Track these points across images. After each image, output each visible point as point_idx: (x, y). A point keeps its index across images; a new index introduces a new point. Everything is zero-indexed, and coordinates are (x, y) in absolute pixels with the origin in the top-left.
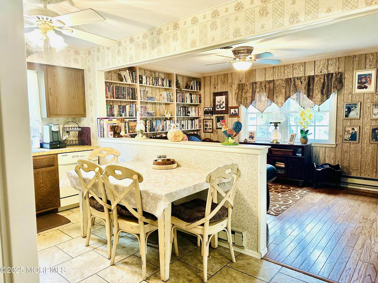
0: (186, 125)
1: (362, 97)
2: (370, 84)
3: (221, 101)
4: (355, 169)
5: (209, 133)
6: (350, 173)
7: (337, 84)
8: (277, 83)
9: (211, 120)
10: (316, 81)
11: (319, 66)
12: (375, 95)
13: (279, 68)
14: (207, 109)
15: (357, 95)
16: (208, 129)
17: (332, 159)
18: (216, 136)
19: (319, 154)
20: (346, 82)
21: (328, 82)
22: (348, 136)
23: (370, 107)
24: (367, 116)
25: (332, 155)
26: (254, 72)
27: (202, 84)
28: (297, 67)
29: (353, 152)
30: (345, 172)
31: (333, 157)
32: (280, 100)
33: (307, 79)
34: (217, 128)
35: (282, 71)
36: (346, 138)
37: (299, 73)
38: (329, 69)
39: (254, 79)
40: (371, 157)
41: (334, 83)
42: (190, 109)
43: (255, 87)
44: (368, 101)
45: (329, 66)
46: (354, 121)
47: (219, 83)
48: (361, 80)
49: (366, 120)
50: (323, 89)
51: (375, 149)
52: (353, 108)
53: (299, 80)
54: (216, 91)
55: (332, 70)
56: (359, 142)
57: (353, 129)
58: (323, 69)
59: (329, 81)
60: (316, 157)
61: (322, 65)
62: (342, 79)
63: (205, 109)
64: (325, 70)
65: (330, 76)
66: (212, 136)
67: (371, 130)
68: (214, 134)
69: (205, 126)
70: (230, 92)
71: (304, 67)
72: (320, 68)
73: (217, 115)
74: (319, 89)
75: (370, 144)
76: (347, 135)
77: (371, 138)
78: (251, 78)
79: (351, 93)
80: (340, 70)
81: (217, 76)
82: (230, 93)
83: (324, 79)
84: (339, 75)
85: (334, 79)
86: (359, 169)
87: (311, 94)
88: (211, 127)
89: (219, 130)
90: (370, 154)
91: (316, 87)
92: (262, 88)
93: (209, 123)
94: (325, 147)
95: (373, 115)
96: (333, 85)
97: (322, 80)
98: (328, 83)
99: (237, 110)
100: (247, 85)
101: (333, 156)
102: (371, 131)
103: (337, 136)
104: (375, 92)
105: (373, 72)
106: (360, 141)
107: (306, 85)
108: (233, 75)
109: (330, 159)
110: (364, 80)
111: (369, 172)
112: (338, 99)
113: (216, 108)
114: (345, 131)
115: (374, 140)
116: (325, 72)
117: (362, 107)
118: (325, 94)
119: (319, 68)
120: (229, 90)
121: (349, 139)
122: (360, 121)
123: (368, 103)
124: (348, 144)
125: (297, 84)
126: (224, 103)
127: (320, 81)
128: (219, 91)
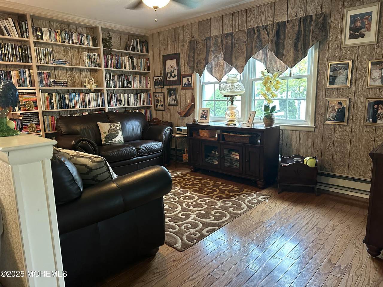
0: (126, 101)
1: (356, 52)
2: (369, 29)
3: (172, 67)
4: (341, 163)
5: (161, 112)
6: (333, 170)
7: (317, 33)
8: (237, 37)
9: (162, 94)
10: (288, 29)
11: (293, 6)
12: (375, 48)
13: (240, 14)
14: (157, 78)
15: (349, 49)
16: (159, 105)
17: (309, 149)
18: (169, 116)
19: (291, 141)
20: (333, 29)
21: (305, 29)
22: (331, 115)
23: (368, 68)
24: (361, 82)
25: (309, 142)
26: (210, 24)
27: (150, 45)
28: (264, 11)
29: (339, 139)
30: (326, 169)
31: (310, 146)
32: (240, 62)
33: (275, 27)
34: (170, 105)
35: (244, 18)
36: (329, 118)
37: (265, 20)
38: (308, 9)
39: (209, 34)
40: (365, 147)
41: (313, 32)
42: (131, 79)
43: (209, 45)
44: (365, 57)
45: (308, 5)
46: (342, 91)
47: (169, 41)
48: (354, 24)
49: (360, 89)
50: (298, 41)
51: (372, 135)
52: (341, 71)
53: (265, 31)
54: (166, 54)
55: (312, 11)
56: (347, 124)
57: (340, 103)
58: (300, 10)
59: (307, 29)
60: (287, 145)
61: (298, 4)
62: (327, 24)
63: (155, 78)
64: (302, 12)
65: (308, 21)
66: (164, 115)
67: (367, 104)
68: (166, 112)
69: (156, 102)
70: (182, 54)
71: (272, 9)
72: (295, 10)
73: (168, 87)
74: (291, 42)
75: (365, 127)
76: (331, 112)
77: (366, 117)
78: (206, 31)
79: (339, 46)
80: (324, 10)
81: (166, 32)
82: (182, 56)
83: (300, 26)
84: (322, 18)
85: (313, 25)
86: (347, 164)
87: (281, 51)
88: (162, 104)
89: (171, 106)
90: (364, 142)
91: (288, 39)
92: (218, 45)
93: (160, 98)
94: (300, 131)
95: (371, 80)
96: (311, 34)
97: (296, 28)
98: (305, 32)
99: (190, 78)
100: (200, 42)
101: (310, 144)
102: (367, 106)
103: (317, 114)
104: (376, 43)
105: (374, 10)
106: (350, 122)
107: (274, 37)
108: (184, 29)
109: (306, 149)
110: (359, 24)
111: (361, 170)
112: (320, 56)
113: (167, 77)
114: (328, 107)
115: (371, 120)
116: (302, 14)
117: (355, 68)
118: (300, 50)
119: (293, 10)
120: (180, 52)
121: (334, 118)
122: (351, 91)
123: (364, 62)
124: (332, 126)
125: (263, 36)
126: (175, 69)
127: (294, 29)
128: (169, 53)
